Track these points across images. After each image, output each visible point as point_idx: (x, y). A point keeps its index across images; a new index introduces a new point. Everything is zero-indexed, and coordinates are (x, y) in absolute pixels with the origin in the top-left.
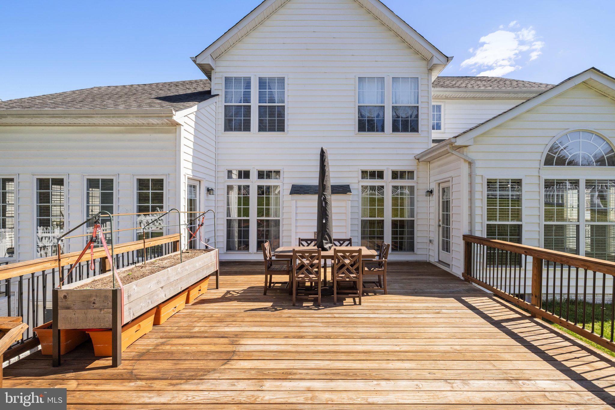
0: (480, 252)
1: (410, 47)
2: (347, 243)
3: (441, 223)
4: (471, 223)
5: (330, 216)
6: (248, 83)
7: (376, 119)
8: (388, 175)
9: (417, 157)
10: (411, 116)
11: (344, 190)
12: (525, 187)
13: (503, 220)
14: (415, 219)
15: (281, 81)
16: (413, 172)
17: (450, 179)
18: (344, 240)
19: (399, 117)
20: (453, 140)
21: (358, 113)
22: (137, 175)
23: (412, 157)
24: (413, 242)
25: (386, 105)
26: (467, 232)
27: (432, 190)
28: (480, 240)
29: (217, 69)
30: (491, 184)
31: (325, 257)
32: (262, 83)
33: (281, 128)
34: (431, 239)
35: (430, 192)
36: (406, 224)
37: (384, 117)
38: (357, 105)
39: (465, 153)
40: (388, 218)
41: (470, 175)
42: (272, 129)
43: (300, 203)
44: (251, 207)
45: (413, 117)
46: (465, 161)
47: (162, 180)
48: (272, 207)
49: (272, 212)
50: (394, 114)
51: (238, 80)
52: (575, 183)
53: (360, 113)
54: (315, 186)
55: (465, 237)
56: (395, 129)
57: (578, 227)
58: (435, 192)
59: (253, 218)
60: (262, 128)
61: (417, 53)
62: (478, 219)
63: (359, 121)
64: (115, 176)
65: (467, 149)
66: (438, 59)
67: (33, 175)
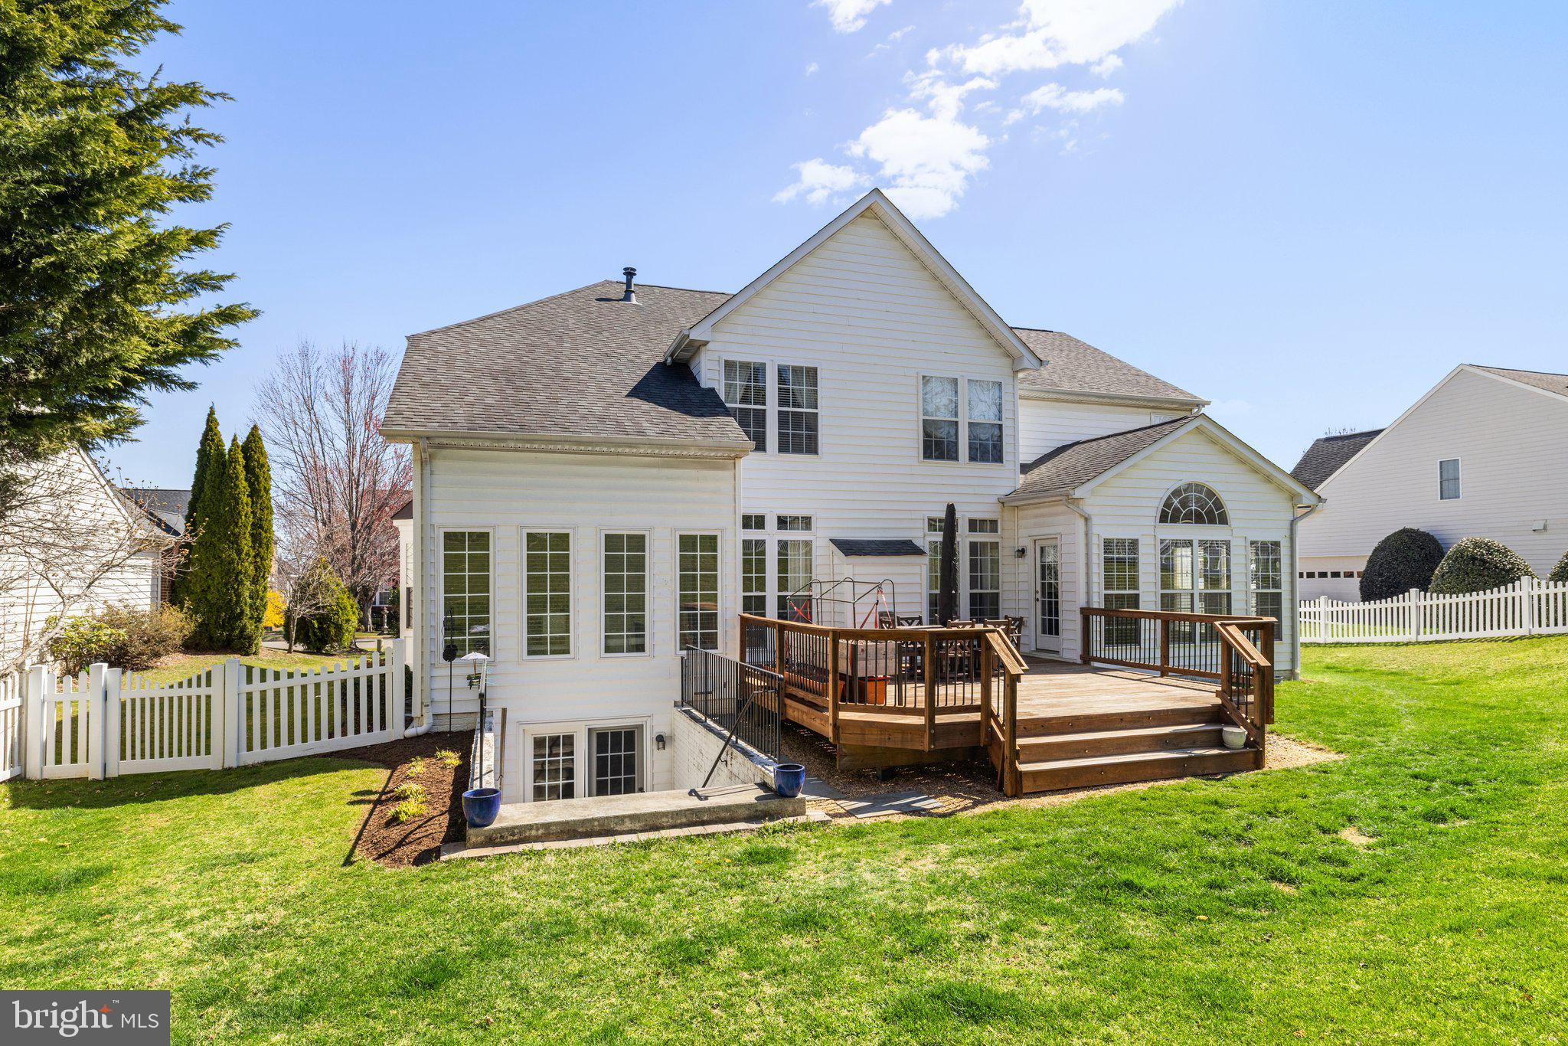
0: (1098, 624)
1: (990, 336)
2: (916, 622)
3: (1039, 596)
4: (1088, 593)
6: (760, 372)
7: (946, 440)
8: (963, 525)
9: (1002, 500)
10: (992, 437)
12: (1142, 549)
13: (1122, 589)
14: (1000, 591)
15: (813, 373)
16: (996, 522)
18: (913, 619)
19: (977, 439)
20: (1072, 492)
21: (924, 430)
22: (680, 530)
23: (994, 500)
25: (960, 419)
26: (1084, 605)
27: (1024, 549)
28: (1098, 612)
30: (1108, 544)
32: (783, 374)
33: (813, 449)
35: (1022, 552)
36: (986, 599)
37: (957, 438)
38: (922, 417)
39: (1081, 506)
40: (964, 589)
41: (1087, 534)
42: (798, 450)
43: (858, 570)
44: (768, 575)
45: (995, 439)
46: (1081, 516)
47: (715, 538)
48: (800, 576)
49: (800, 584)
50: (971, 434)
51: (745, 366)
52: (1189, 543)
53: (927, 429)
54: (867, 542)
55: (1082, 610)
56: (973, 457)
57: (1192, 595)
58: (1029, 553)
59: (772, 593)
60: (783, 448)
61: (999, 345)
62: (1095, 589)
63: (925, 442)
64: (649, 530)
65: (1081, 502)
66: (1028, 361)
67: (522, 528)
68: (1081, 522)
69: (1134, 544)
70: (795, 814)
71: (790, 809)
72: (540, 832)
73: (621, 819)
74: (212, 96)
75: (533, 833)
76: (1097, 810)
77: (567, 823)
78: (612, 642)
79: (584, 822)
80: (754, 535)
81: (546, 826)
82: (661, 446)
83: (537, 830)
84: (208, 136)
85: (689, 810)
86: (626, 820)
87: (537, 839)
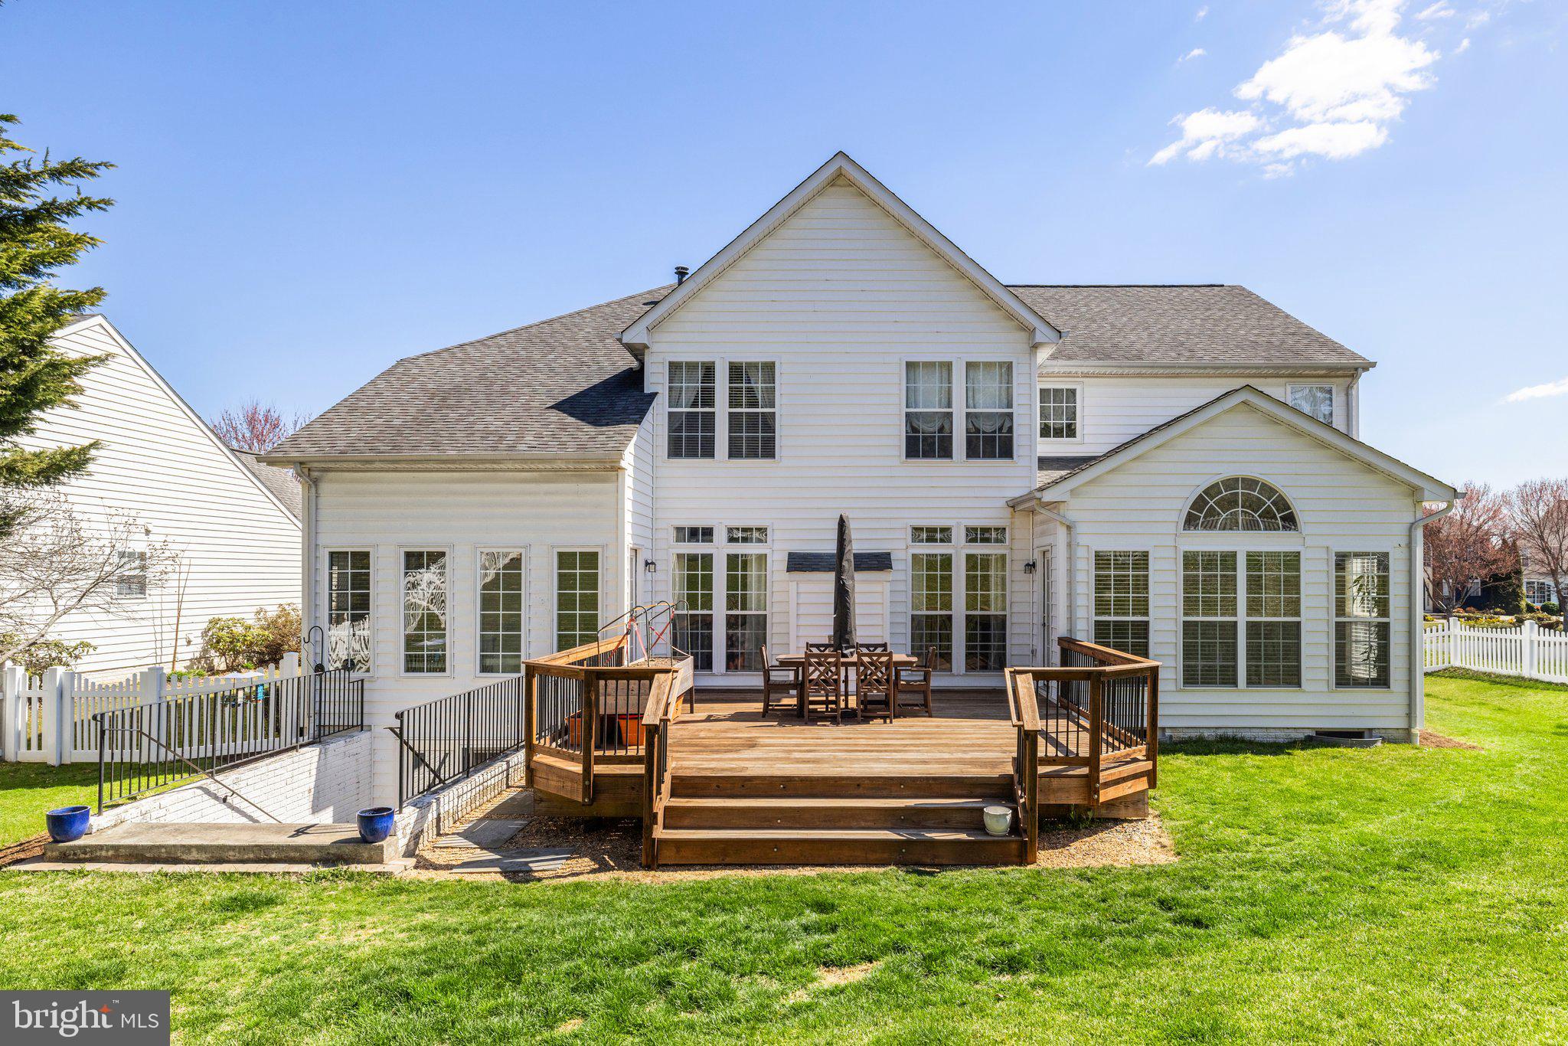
1: (998, 307)
4: (1071, 619)
5: (851, 609)
6: (709, 370)
7: (937, 435)
8: (959, 536)
9: (1011, 504)
10: (1000, 429)
11: (879, 562)
12: (1154, 564)
13: (1122, 614)
14: (1008, 613)
15: (769, 368)
16: (1005, 529)
17: (1049, 548)
19: (978, 431)
20: (1038, 495)
21: (906, 422)
22: (558, 547)
23: (1002, 503)
24: (1005, 654)
25: (954, 411)
26: (1065, 634)
27: (1034, 563)
29: (654, 348)
30: (1102, 560)
31: (847, 665)
32: (736, 371)
33: (769, 451)
34: (1035, 647)
35: (1031, 567)
36: (993, 622)
37: (950, 433)
38: (905, 410)
39: (1062, 512)
40: (959, 610)
41: (1069, 545)
43: (803, 588)
44: (715, 592)
45: (1005, 430)
46: (1061, 523)
47: (596, 554)
48: (753, 592)
49: (753, 602)
50: (971, 426)
51: (692, 366)
52: (1230, 557)
53: (911, 423)
54: (831, 556)
55: (1061, 640)
56: (972, 452)
57: (1235, 624)
58: (1039, 567)
59: (719, 612)
60: (734, 452)
61: (1011, 316)
62: (1081, 615)
63: (909, 439)
64: (525, 547)
65: (1062, 506)
66: (1042, 333)
67: (400, 546)
68: (1062, 534)
69: (1142, 560)
70: (370, 861)
71: (366, 855)
72: (110, 853)
73: (188, 848)
74: (96, 166)
75: (104, 853)
76: (676, 896)
77: (136, 847)
78: (488, 662)
79: (151, 848)
80: (699, 548)
81: (116, 848)
82: (533, 460)
83: (107, 851)
84: (98, 202)
85: (256, 846)
86: (193, 850)
87: (107, 860)
